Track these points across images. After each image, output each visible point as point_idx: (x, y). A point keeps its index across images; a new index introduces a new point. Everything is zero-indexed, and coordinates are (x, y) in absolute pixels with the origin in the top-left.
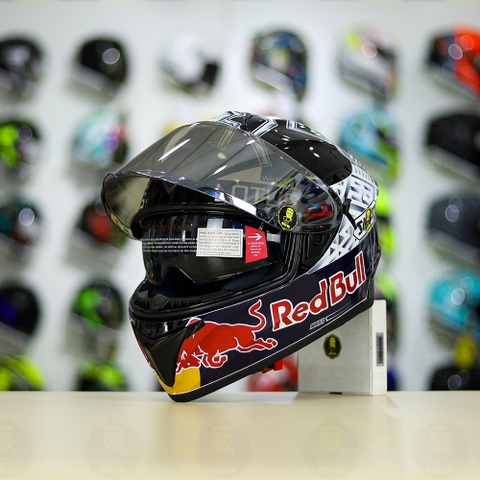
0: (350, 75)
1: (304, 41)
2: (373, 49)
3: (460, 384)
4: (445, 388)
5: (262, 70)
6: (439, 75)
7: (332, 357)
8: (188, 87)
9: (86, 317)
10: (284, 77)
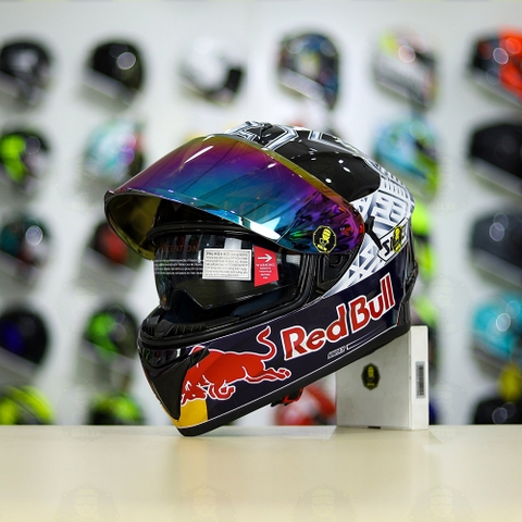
0: (385, 81)
1: (336, 45)
2: (411, 53)
3: (506, 417)
4: (490, 422)
5: (290, 76)
6: (482, 81)
7: (371, 388)
8: (209, 95)
9: (99, 344)
10: (314, 83)
